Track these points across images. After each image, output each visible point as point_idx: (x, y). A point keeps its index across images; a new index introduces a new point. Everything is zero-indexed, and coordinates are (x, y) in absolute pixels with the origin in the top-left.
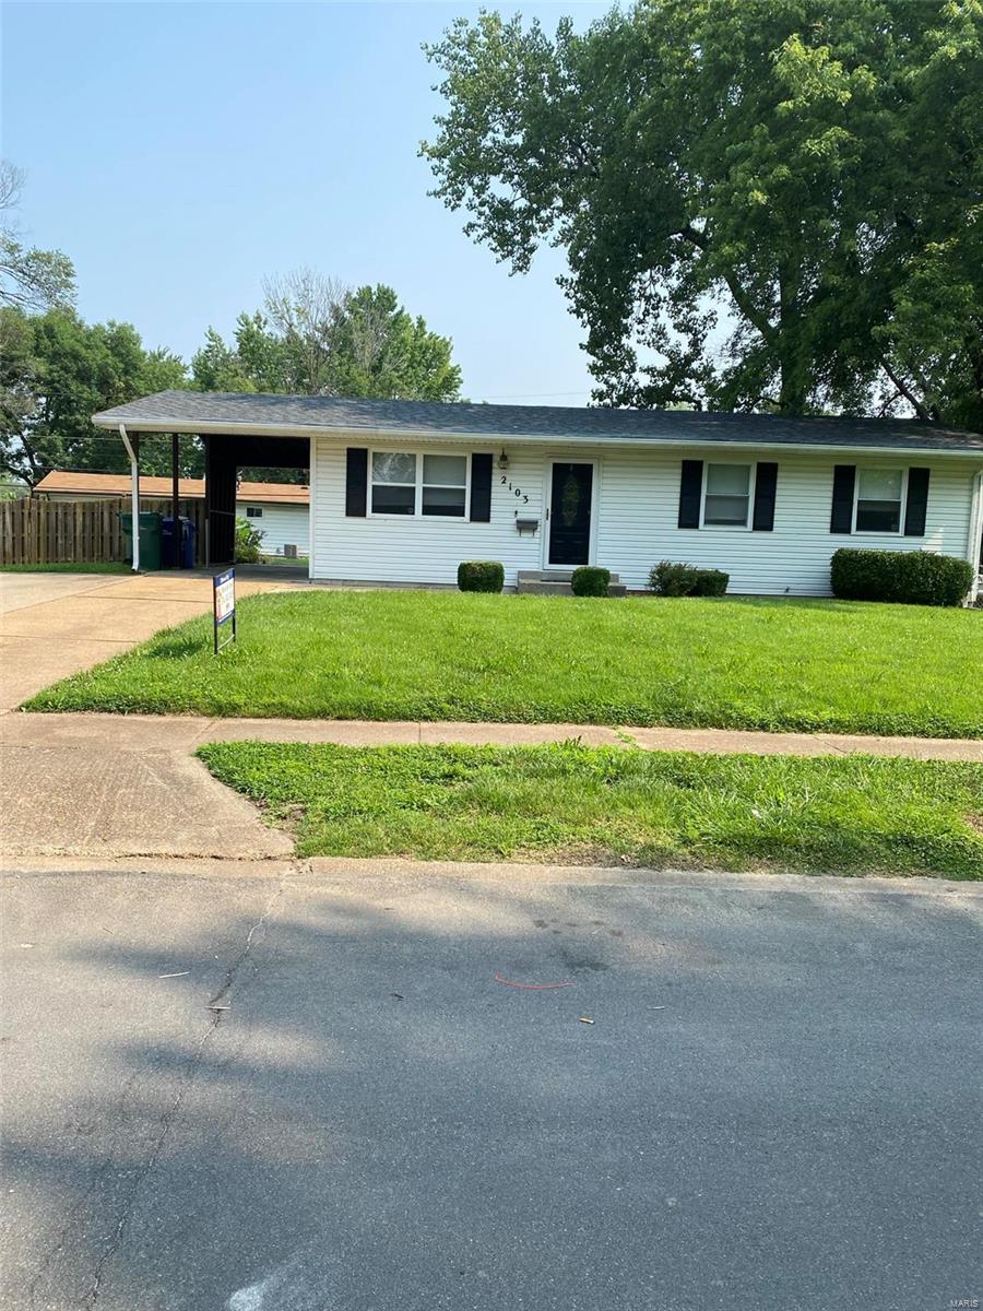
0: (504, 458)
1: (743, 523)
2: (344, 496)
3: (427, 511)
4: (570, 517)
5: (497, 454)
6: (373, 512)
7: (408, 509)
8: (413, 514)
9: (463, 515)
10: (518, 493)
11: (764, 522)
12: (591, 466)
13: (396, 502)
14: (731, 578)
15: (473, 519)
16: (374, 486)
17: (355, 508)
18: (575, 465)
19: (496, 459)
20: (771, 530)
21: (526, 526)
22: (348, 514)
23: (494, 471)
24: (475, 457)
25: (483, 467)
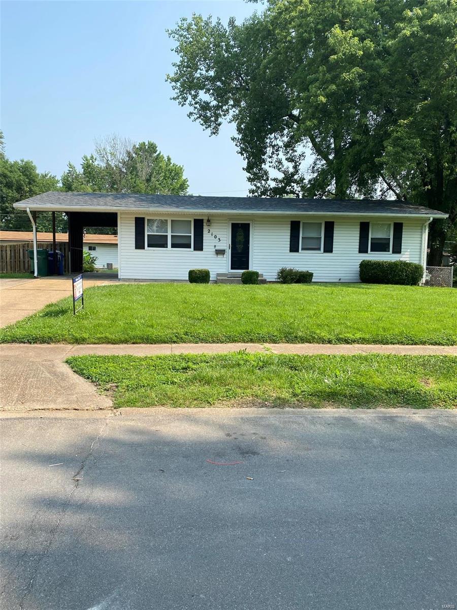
0: (209, 221)
1: (319, 249)
2: (134, 239)
3: (173, 246)
4: (240, 247)
5: (205, 219)
6: (148, 247)
7: (164, 245)
8: (167, 247)
9: (190, 248)
10: (215, 237)
11: (329, 249)
12: (249, 224)
13: (159, 242)
14: (314, 275)
15: (195, 249)
16: (148, 235)
17: (139, 245)
18: (242, 224)
19: (205, 221)
20: (332, 252)
21: (220, 252)
22: (136, 248)
23: (204, 227)
24: (195, 221)
25: (199, 225)
